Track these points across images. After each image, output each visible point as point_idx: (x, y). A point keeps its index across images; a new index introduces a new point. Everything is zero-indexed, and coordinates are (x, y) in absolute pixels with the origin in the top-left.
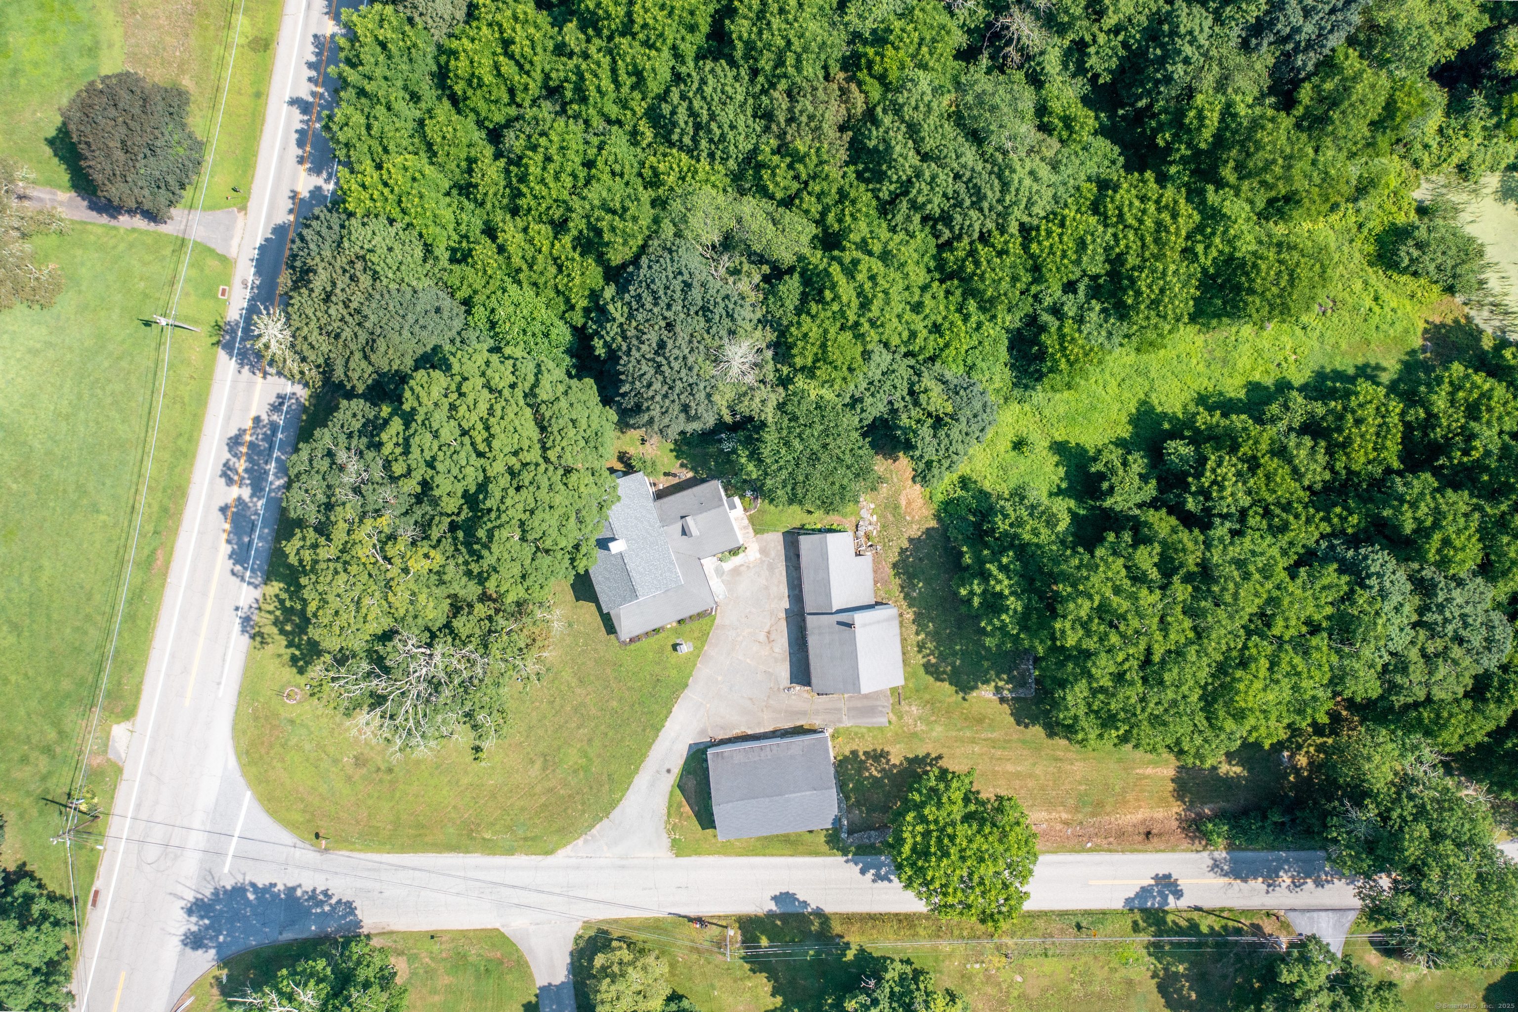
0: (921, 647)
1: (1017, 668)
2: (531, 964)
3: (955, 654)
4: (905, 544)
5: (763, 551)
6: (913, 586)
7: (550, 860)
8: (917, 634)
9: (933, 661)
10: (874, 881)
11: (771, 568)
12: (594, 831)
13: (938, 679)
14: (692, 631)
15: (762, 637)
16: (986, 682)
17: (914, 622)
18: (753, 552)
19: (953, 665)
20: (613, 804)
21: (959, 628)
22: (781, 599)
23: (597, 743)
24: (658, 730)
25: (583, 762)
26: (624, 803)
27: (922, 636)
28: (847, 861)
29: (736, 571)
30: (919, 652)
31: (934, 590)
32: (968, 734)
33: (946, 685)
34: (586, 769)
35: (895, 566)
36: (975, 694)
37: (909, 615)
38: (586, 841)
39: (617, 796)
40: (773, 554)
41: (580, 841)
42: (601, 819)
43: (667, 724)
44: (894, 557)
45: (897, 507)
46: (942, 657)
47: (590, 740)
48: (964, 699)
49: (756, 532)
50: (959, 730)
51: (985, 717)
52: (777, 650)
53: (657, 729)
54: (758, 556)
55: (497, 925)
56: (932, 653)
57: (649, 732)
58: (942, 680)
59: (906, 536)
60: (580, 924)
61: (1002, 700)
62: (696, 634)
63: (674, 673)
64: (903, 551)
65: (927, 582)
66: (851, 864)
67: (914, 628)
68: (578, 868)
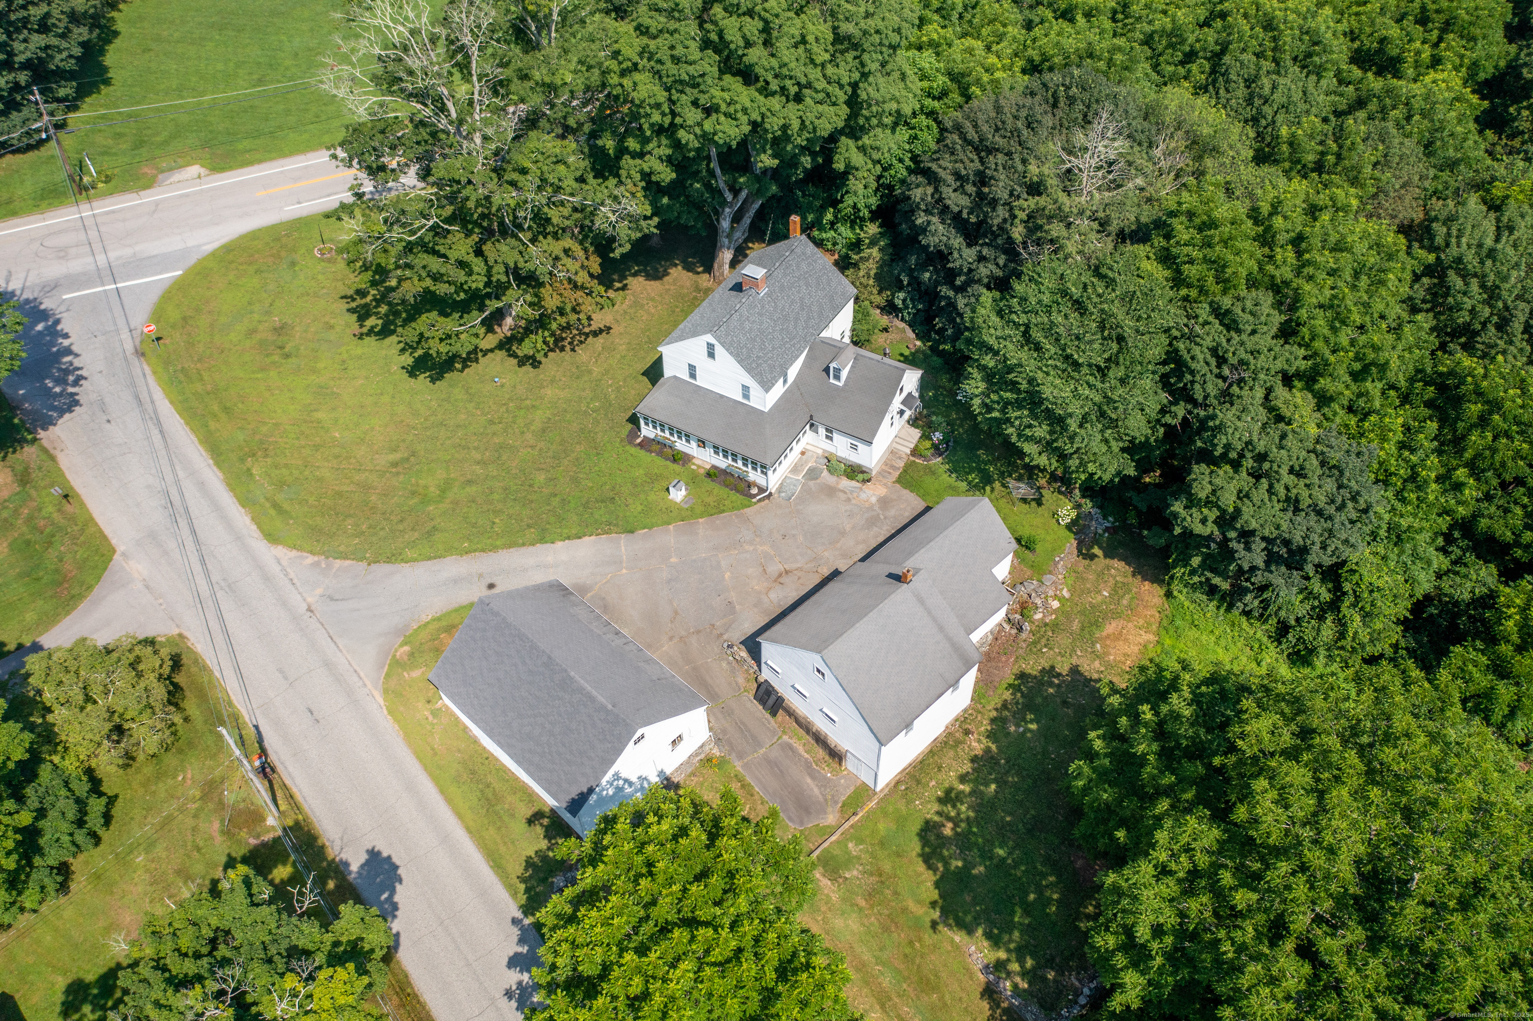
0: (949, 798)
1: (1060, 971)
2: (74, 614)
3: (986, 855)
4: (1063, 668)
5: (884, 502)
6: (1020, 718)
7: (260, 545)
8: (963, 779)
9: (948, 830)
10: (509, 994)
11: (873, 521)
12: (338, 563)
13: (927, 859)
14: (710, 493)
15: (774, 568)
16: (995, 941)
17: (974, 759)
18: (872, 494)
19: (967, 867)
20: (393, 558)
21: (1030, 832)
22: (844, 556)
23: (472, 490)
24: (542, 540)
25: (433, 491)
26: (406, 568)
27: (966, 788)
28: (515, 921)
29: (831, 491)
30: (940, 800)
31: (1045, 753)
32: (887, 981)
33: (928, 879)
34: (425, 500)
35: (1022, 676)
36: (958, 937)
37: (977, 745)
38: (316, 564)
39: (409, 553)
40: (892, 512)
41: (310, 559)
42: (361, 559)
43: (559, 544)
44: (1033, 667)
45: (1096, 624)
46: (963, 841)
47: (470, 482)
48: (934, 925)
49: (900, 480)
50: (879, 961)
51: (935, 989)
52: (773, 595)
53: (543, 537)
54: (874, 500)
55: (121, 548)
56: (956, 822)
57: (531, 533)
58: (930, 867)
59: (1074, 661)
60: (175, 631)
61: (990, 992)
62: (710, 500)
63: (636, 507)
64: (1051, 671)
65: (1045, 734)
66: (515, 932)
67: (967, 767)
68: (267, 578)
